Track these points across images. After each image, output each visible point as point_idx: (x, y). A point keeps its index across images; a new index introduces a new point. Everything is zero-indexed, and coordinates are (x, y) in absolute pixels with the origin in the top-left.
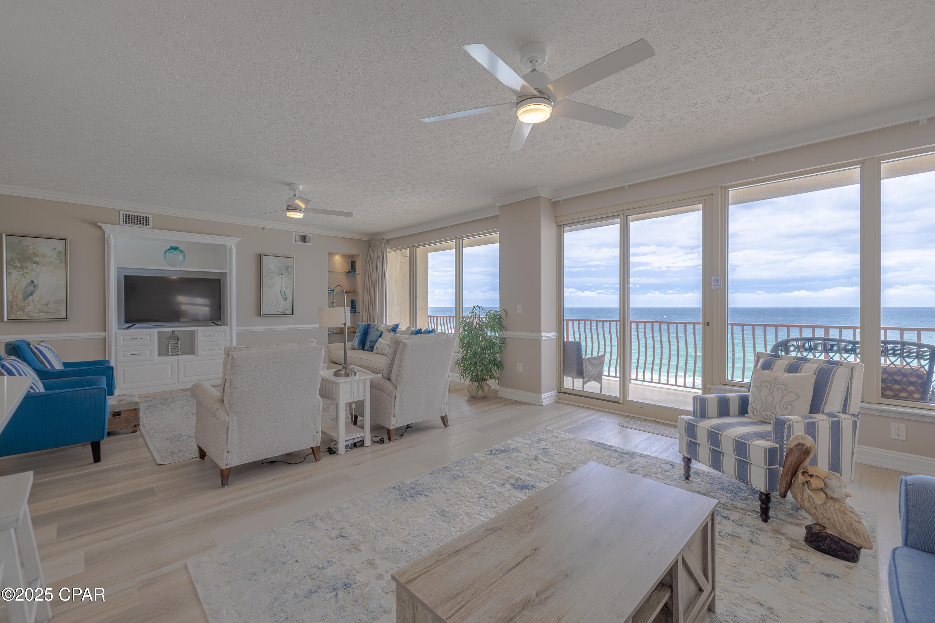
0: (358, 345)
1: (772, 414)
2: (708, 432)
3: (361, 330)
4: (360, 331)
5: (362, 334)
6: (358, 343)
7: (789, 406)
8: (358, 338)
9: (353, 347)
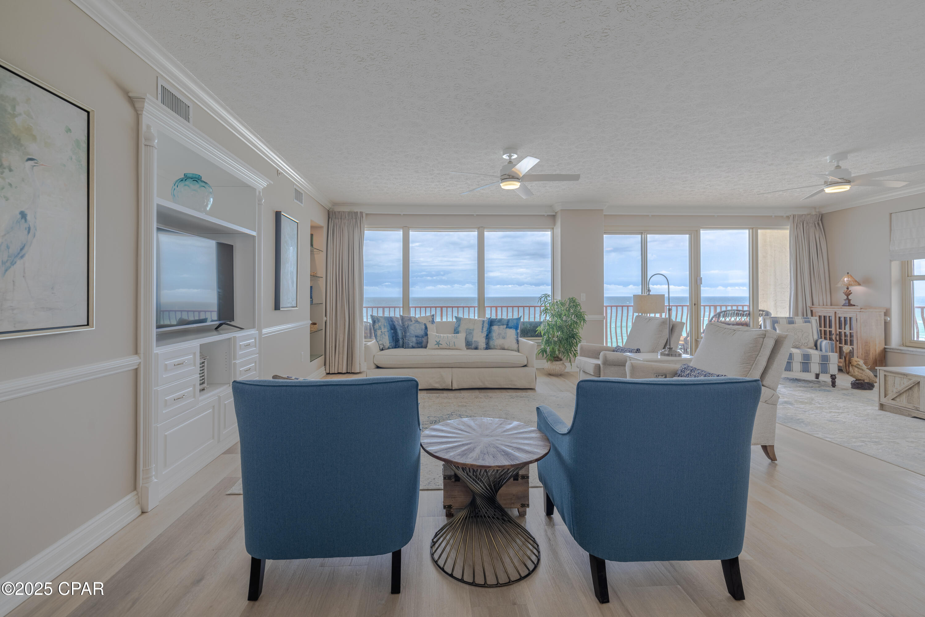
0: (390, 343)
1: (799, 343)
2: (802, 355)
3: (386, 324)
4: (384, 325)
5: (389, 329)
6: (389, 339)
7: (807, 338)
8: (387, 334)
9: (381, 347)
